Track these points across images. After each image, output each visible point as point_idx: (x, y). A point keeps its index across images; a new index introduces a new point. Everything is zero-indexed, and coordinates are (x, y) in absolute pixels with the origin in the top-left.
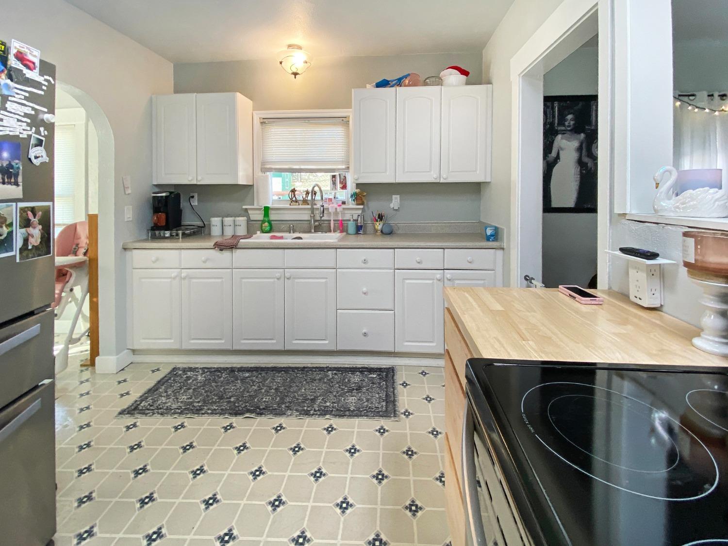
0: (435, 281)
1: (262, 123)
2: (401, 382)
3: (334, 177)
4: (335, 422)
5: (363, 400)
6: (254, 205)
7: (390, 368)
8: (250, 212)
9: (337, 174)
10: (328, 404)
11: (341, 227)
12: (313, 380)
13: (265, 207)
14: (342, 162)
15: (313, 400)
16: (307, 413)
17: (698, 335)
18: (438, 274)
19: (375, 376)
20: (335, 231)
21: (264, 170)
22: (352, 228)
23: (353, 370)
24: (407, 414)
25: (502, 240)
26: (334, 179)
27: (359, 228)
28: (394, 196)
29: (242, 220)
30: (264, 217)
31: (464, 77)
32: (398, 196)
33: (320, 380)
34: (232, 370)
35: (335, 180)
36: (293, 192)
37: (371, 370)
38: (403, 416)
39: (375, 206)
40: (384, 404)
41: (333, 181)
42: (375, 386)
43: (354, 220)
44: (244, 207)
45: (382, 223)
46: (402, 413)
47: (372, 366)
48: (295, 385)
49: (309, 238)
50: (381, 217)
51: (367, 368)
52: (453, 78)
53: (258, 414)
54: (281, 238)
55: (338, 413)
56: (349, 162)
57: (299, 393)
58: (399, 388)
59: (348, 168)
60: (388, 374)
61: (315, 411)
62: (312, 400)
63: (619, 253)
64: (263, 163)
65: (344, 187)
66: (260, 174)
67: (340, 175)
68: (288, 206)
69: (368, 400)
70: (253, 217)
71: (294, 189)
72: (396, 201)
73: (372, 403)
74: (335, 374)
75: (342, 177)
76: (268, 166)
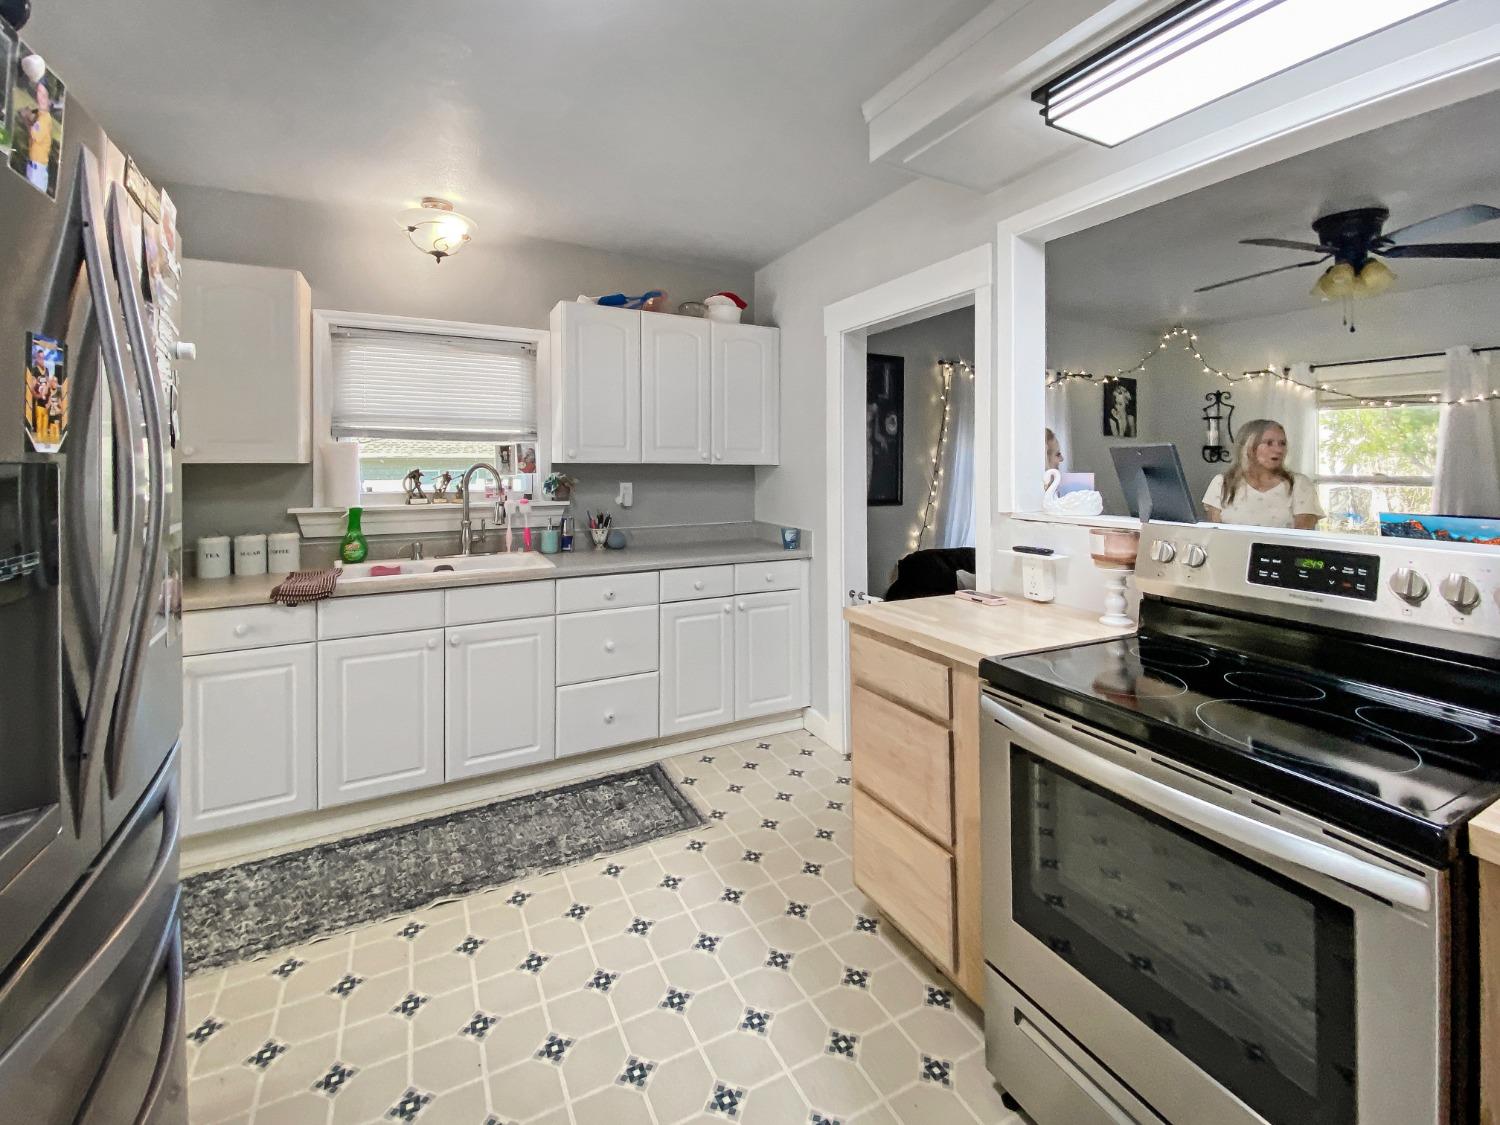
0: (722, 615)
1: (334, 335)
2: (682, 780)
3: (505, 449)
4: (616, 859)
5: (638, 820)
6: (312, 506)
7: (652, 766)
8: (301, 521)
9: (512, 443)
10: (583, 841)
11: (530, 541)
12: (526, 818)
13: (351, 510)
14: (520, 423)
15: (552, 842)
16: (556, 863)
17: (1103, 615)
18: (726, 604)
19: (634, 783)
20: (514, 549)
21: (337, 432)
22: (549, 541)
23: (592, 784)
24: (716, 814)
25: (808, 546)
26: (505, 453)
27: (565, 543)
28: (623, 485)
29: (288, 540)
30: (349, 529)
31: (739, 310)
32: (629, 485)
33: (539, 813)
34: (326, 850)
35: (508, 455)
36: (414, 477)
37: (622, 777)
38: (713, 819)
39: (590, 500)
40: (677, 813)
41: (502, 456)
42: (644, 795)
43: (554, 528)
44: (291, 511)
45: (606, 530)
46: (710, 817)
47: (622, 771)
48: (493, 835)
49: (465, 566)
50: (603, 521)
51: (613, 776)
52: (725, 309)
53: (459, 892)
54: (397, 571)
55: (611, 847)
56: (536, 424)
57: (514, 842)
58: (685, 788)
59: (534, 434)
60: (654, 774)
61: (567, 855)
62: (548, 844)
63: (1013, 552)
64: (335, 419)
65: (530, 468)
66: (330, 441)
67: (519, 446)
68: (403, 506)
69: (648, 817)
70: (308, 532)
71: (417, 471)
72: (626, 492)
73: (656, 818)
74: (561, 798)
75: (525, 451)
76: (346, 425)
